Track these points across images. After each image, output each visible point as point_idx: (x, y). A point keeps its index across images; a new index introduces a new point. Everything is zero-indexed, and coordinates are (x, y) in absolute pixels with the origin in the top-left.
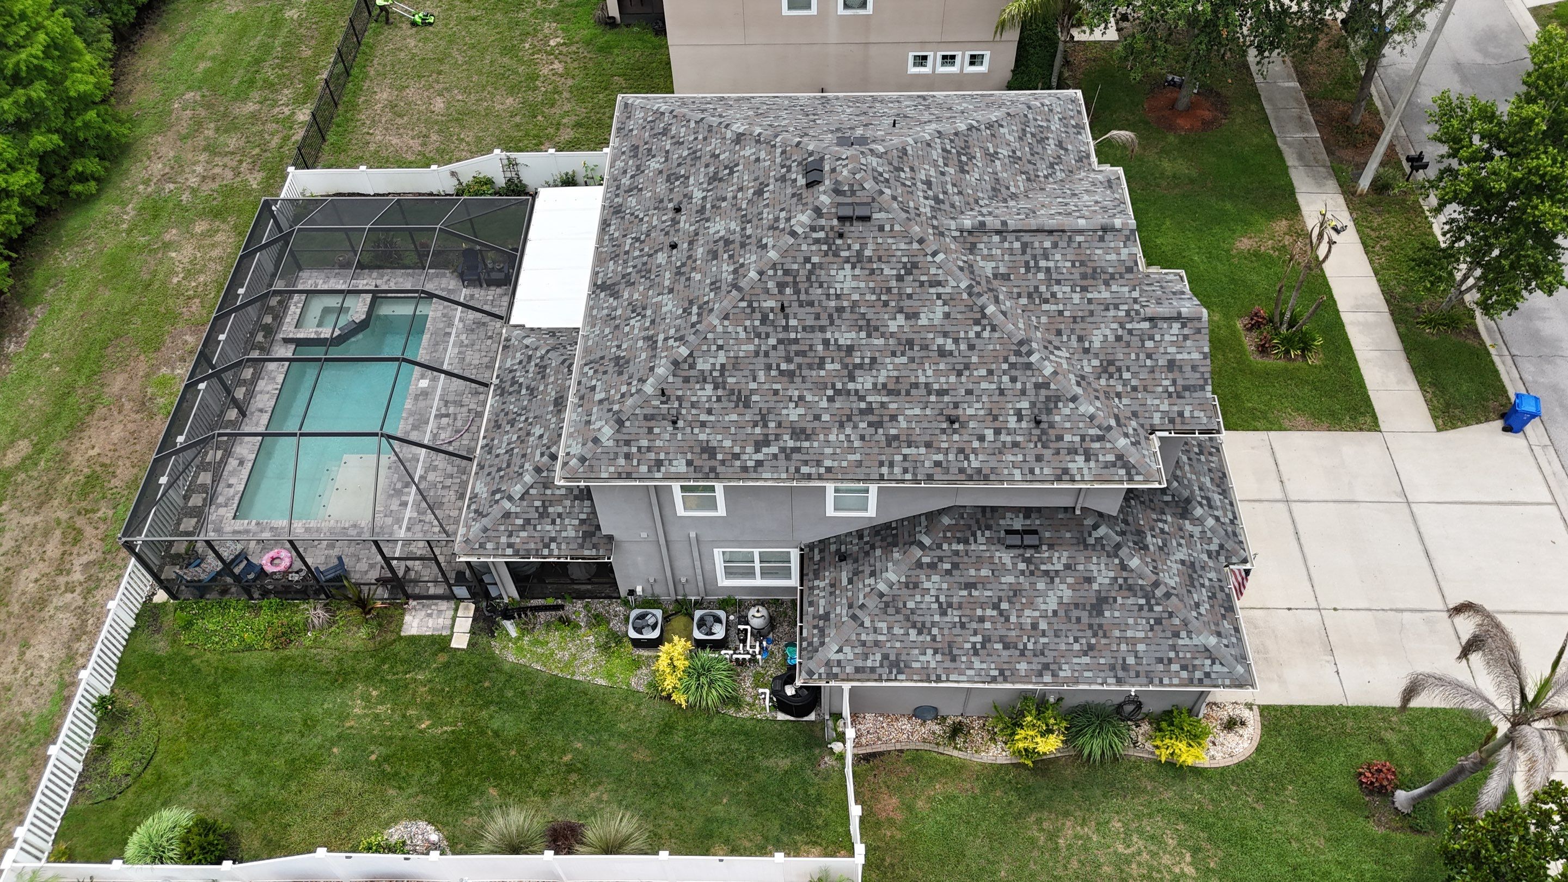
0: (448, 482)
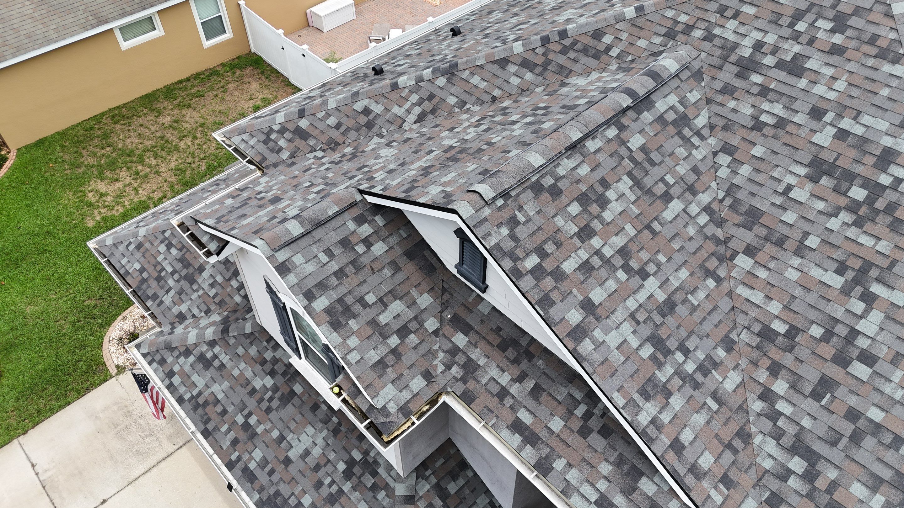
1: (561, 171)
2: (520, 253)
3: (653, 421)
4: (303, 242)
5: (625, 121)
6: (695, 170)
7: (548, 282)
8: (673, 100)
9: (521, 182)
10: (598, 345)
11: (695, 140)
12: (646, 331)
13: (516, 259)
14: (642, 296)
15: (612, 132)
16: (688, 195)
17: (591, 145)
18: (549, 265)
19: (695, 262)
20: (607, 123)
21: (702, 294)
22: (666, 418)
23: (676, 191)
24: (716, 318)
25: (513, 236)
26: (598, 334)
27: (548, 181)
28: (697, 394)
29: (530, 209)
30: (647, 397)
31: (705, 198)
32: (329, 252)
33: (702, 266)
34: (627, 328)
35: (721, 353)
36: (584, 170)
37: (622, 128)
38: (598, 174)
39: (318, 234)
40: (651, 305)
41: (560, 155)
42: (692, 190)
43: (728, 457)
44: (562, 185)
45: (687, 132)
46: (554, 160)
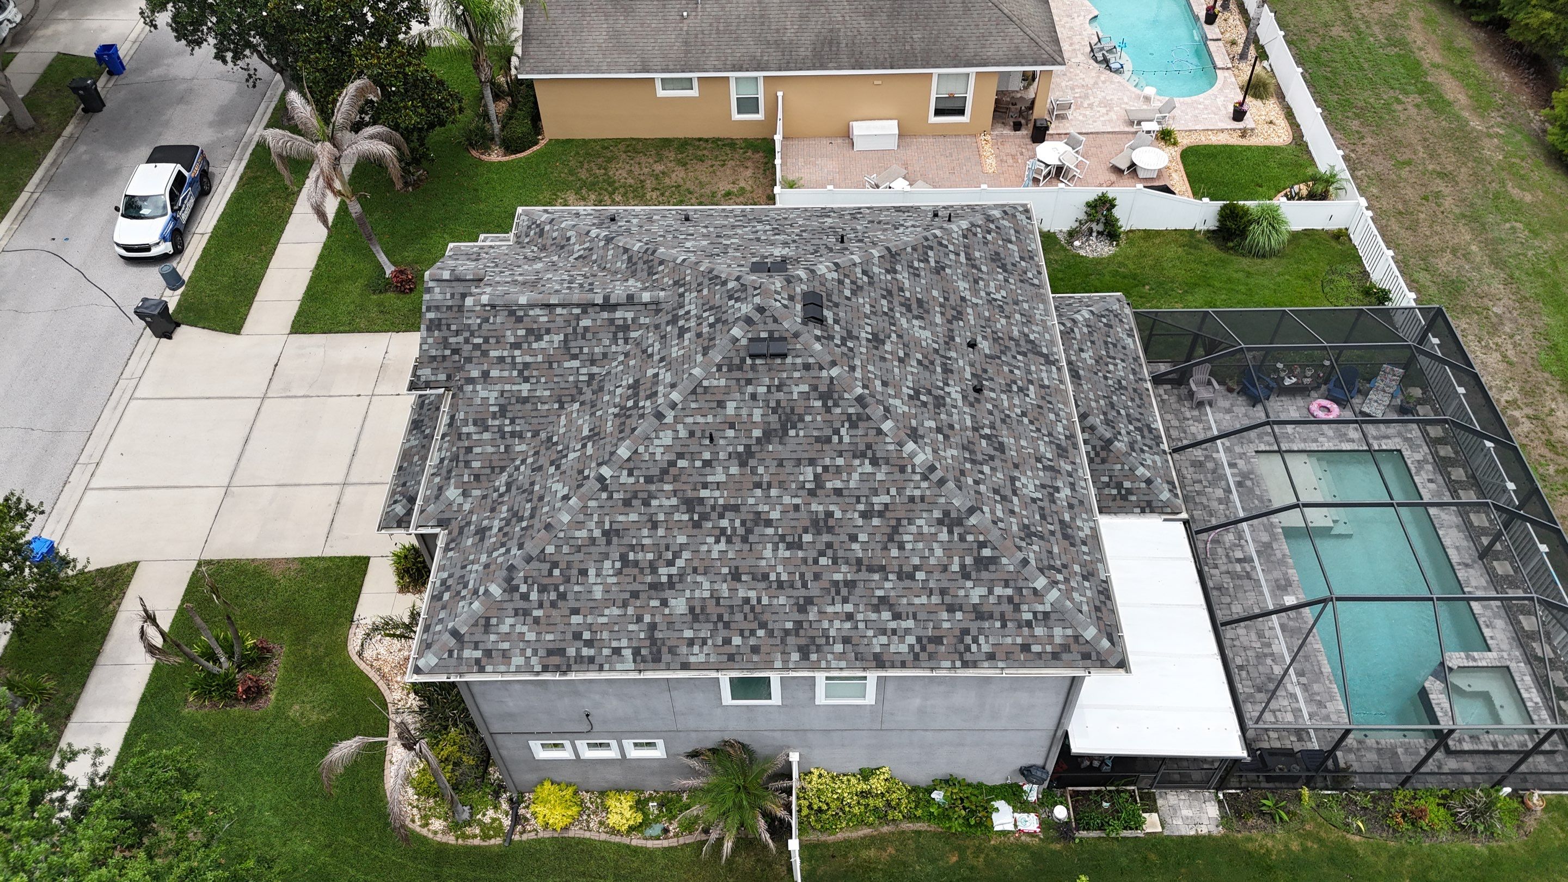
0: (1198, 487)
1: (531, 313)
2: (476, 334)
3: (468, 434)
4: (446, 284)
5: (590, 310)
6: (605, 355)
7: (478, 353)
8: (630, 315)
9: (505, 306)
10: (474, 391)
11: (621, 342)
12: (502, 401)
13: (472, 335)
14: (515, 388)
15: (577, 311)
16: (588, 363)
17: (559, 310)
18: (484, 347)
19: (557, 392)
20: (578, 305)
21: (546, 407)
22: (475, 437)
23: (581, 357)
24: (542, 420)
25: (480, 326)
26: (479, 387)
27: (521, 313)
28: (499, 441)
29: (499, 320)
30: (475, 424)
31: (595, 370)
32: (453, 295)
33: (560, 396)
34: (495, 394)
35: (529, 435)
36: (545, 319)
37: (585, 312)
38: (548, 326)
39: (454, 284)
40: (516, 394)
41: (536, 306)
42: (593, 362)
43: (488, 471)
44: (525, 319)
45: (621, 335)
46: (532, 306)
